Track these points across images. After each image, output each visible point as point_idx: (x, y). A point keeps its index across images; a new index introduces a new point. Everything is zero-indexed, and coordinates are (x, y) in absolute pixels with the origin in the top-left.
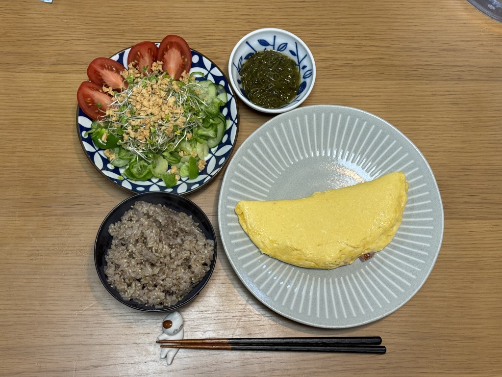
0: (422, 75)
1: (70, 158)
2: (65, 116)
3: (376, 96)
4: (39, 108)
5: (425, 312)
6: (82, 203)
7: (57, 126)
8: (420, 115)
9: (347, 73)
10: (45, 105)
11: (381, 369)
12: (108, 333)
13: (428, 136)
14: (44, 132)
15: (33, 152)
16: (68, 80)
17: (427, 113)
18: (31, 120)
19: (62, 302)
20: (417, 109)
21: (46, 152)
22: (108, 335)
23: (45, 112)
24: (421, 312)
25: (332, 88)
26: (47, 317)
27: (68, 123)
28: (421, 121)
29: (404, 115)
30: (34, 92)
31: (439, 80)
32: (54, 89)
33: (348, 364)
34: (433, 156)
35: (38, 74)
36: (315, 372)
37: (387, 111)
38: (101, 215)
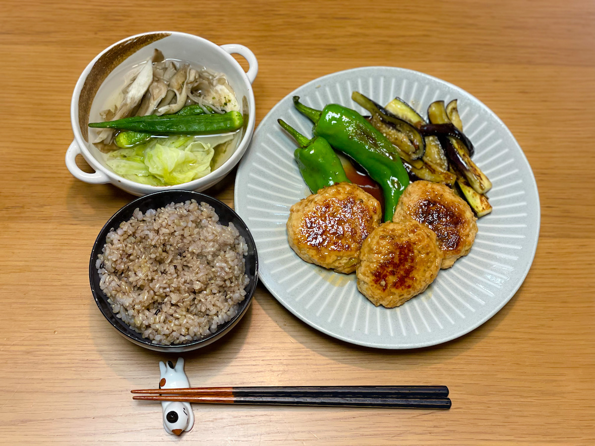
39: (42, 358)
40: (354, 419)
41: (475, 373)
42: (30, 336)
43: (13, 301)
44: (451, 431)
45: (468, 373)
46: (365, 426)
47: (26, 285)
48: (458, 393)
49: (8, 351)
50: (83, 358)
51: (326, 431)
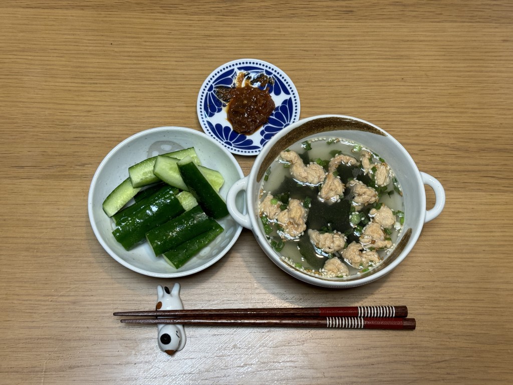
0: (490, 16)
1: (50, 109)
2: (46, 58)
3: (432, 41)
4: (14, 49)
5: (497, 309)
6: (63, 164)
7: (35, 71)
8: (488, 65)
9: (396, 13)
10: (22, 46)
11: (439, 380)
12: (88, 326)
13: (498, 90)
14: (20, 77)
15: (5, 101)
16: (52, 17)
17: (497, 62)
18: (5, 63)
19: (32, 285)
20: (484, 58)
21: (20, 102)
22: (88, 328)
23: (21, 53)
24: (491, 309)
25: (376, 30)
26: (13, 303)
27: (48, 67)
28: (490, 72)
29: (468, 65)
30: (11, 30)
31: (510, 23)
32: (33, 26)
33: (396, 374)
34: (505, 115)
35: (15, 10)
36: (353, 383)
37: (447, 59)
38: (85, 179)
39: (87, 307)
40: (373, 366)
41: (485, 324)
42: (76, 287)
43: (59, 254)
44: (462, 378)
45: (479, 323)
46: (383, 372)
47: (70, 239)
48: (468, 342)
49: (56, 301)
50: (125, 307)
51: (347, 376)
